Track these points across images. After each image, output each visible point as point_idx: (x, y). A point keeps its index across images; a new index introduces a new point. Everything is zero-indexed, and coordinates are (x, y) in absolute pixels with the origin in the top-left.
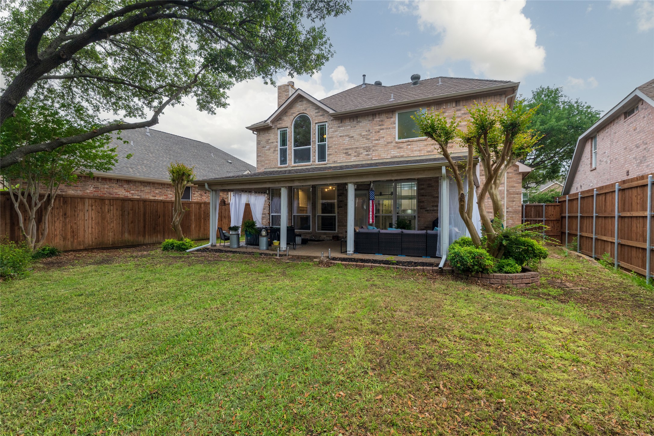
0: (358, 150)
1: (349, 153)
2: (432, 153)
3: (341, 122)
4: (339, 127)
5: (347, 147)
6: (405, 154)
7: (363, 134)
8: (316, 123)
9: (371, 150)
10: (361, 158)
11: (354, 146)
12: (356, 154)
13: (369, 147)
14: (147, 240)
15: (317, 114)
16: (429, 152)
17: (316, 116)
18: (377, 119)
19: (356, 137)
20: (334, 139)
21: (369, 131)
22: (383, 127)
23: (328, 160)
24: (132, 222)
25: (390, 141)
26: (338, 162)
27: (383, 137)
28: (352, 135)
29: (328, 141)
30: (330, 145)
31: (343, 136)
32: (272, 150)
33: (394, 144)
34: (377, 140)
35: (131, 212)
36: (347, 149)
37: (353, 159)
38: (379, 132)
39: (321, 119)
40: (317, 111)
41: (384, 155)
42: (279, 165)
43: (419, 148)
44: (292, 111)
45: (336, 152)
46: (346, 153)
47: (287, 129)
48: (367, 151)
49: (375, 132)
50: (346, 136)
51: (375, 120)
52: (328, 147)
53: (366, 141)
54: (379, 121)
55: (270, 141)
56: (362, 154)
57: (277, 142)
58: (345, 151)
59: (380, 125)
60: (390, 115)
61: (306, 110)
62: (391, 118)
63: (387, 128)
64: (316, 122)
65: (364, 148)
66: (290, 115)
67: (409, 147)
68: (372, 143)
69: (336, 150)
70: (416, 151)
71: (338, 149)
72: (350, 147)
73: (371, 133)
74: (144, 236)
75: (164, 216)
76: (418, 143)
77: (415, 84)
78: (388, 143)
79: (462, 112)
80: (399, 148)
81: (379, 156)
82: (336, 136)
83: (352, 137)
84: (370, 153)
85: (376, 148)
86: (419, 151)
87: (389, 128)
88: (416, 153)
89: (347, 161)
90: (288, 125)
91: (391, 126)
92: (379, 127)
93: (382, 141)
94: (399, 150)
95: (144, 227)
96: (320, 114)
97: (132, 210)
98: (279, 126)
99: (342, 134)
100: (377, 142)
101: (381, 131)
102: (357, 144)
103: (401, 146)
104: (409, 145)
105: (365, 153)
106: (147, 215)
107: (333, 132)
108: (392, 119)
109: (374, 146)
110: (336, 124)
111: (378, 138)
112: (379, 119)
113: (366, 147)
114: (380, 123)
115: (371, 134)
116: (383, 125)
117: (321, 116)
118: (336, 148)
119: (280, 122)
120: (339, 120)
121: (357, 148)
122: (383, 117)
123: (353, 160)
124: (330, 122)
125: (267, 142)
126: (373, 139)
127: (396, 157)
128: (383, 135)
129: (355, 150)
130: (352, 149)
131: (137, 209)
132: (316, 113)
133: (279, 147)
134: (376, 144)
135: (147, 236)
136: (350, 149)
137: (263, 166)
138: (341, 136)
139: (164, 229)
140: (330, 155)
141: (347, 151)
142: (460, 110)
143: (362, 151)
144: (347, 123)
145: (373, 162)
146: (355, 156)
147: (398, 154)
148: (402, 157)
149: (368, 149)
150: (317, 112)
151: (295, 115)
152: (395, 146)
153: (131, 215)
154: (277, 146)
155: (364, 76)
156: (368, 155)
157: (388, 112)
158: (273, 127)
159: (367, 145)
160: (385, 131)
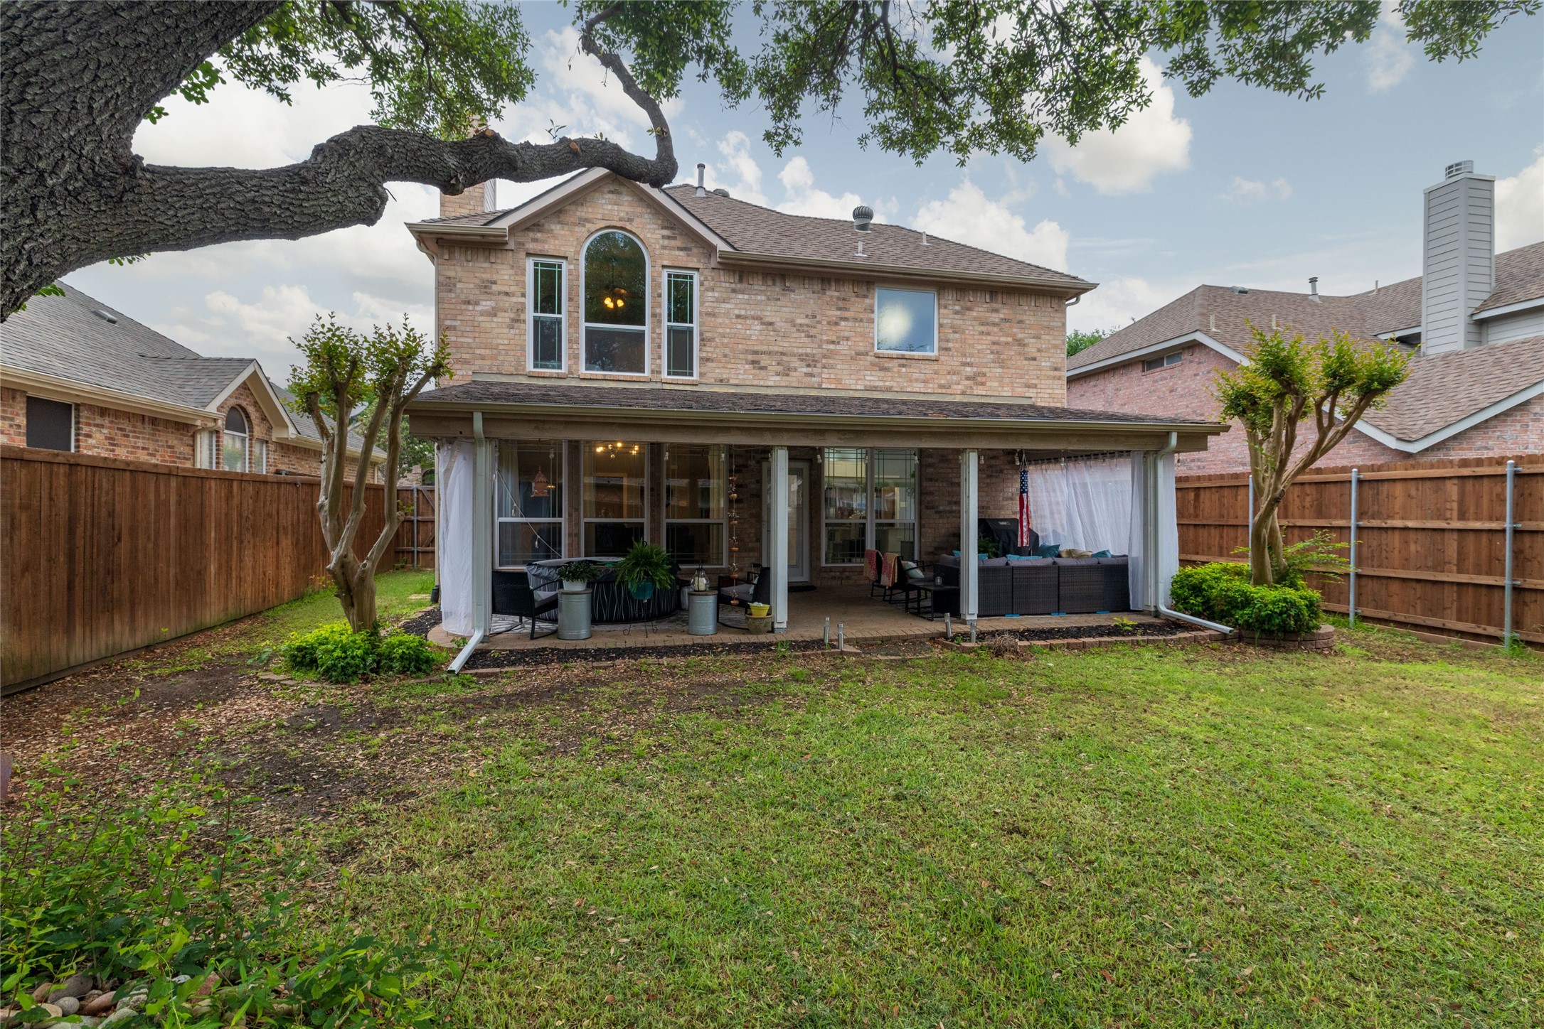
0: (785, 358)
1: (763, 363)
2: (949, 391)
3: (741, 281)
4: (734, 291)
5: (756, 348)
6: (894, 384)
7: (799, 321)
8: (664, 267)
9: (819, 365)
10: (793, 379)
11: (776, 349)
12: (780, 368)
13: (814, 355)
14: (82, 648)
15: (666, 242)
16: (941, 386)
17: (664, 247)
18: (832, 293)
19: (779, 324)
20: (719, 320)
21: (814, 317)
22: (847, 314)
23: (702, 375)
24: (26, 568)
25: (862, 349)
26: (732, 382)
27: (848, 339)
28: (769, 319)
29: (702, 324)
30: (708, 335)
31: (746, 317)
32: (504, 318)
33: (870, 358)
34: (833, 342)
35: (24, 518)
36: (756, 353)
37: (773, 380)
38: (837, 324)
39: (681, 258)
40: (666, 232)
41: (849, 382)
42: (530, 367)
43: (922, 376)
44: (582, 212)
45: (725, 356)
46: (753, 362)
47: (564, 264)
48: (808, 366)
49: (829, 323)
50: (754, 318)
51: (828, 293)
52: (702, 340)
53: (806, 340)
54: (838, 298)
55: (495, 288)
56: (795, 370)
57: (523, 295)
58: (750, 357)
59: (840, 309)
60: (863, 290)
61: (630, 220)
62: (865, 296)
63: (855, 319)
64: (666, 263)
65: (802, 358)
66: (574, 224)
67: (904, 370)
68: (820, 347)
69: (727, 351)
70: (917, 380)
71: (732, 350)
72: (765, 348)
73: (819, 322)
74: (69, 631)
75: (133, 532)
76: (922, 365)
77: (863, 227)
78: (858, 354)
79: (1002, 316)
80: (883, 369)
81: (839, 381)
82: (727, 314)
83: (771, 324)
84: (815, 370)
85: (831, 361)
86: (925, 382)
87: (861, 321)
88: (918, 387)
89: (756, 382)
90: (569, 250)
91: (864, 316)
92: (838, 313)
93: (843, 347)
94: (882, 373)
95: (70, 587)
96: (678, 243)
97: (26, 507)
98: (531, 246)
99: (743, 312)
100: (832, 347)
101: (843, 323)
102: (784, 345)
103: (886, 365)
104: (904, 366)
105: (805, 370)
106: (80, 531)
107: (717, 301)
108: (867, 301)
109: (825, 356)
110: (726, 282)
111: (834, 338)
112: (837, 294)
113: (807, 355)
114: (841, 304)
115: (819, 326)
116: (846, 309)
117: (680, 249)
118: (725, 346)
119: (539, 235)
120: (734, 272)
121: (782, 354)
122: (847, 291)
123: (771, 383)
124: (707, 272)
125: (486, 287)
126: (825, 338)
127: (875, 389)
128: (846, 334)
129: (778, 358)
130: (770, 353)
131: (45, 502)
132: (663, 237)
133: (530, 314)
134: (832, 351)
135: (79, 631)
136: (764, 353)
137: (466, 362)
138: (738, 317)
139: (132, 591)
140: (708, 360)
141: (755, 357)
142: (996, 311)
143: (795, 362)
144: (757, 284)
145: (823, 394)
146: (778, 374)
147: (881, 384)
148: (889, 390)
149: (810, 361)
150: (669, 238)
151: (592, 227)
152: (873, 364)
153: (23, 534)
154: (521, 309)
155: (701, 166)
156: (812, 375)
157: (858, 282)
158: (511, 245)
159: (809, 351)
160: (850, 324)
